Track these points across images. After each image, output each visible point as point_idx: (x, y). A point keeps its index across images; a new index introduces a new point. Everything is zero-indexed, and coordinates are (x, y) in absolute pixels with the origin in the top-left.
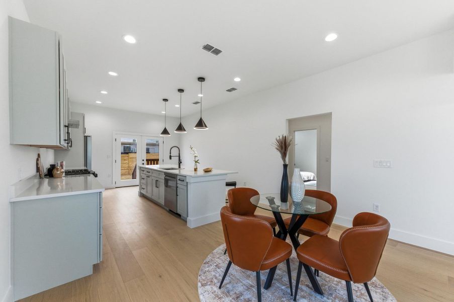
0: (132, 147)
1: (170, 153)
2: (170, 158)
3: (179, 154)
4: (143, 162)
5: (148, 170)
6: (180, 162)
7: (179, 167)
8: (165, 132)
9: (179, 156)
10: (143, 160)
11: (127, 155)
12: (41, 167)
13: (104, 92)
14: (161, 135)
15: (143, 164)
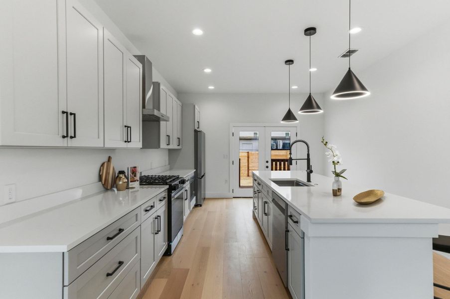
1: (291, 154)
3: (308, 155)
4: (267, 164)
5: (259, 181)
6: (310, 171)
7: (309, 180)
8: (289, 116)
9: (308, 160)
10: (267, 162)
12: (107, 173)
13: (208, 70)
14: (282, 122)
15: (267, 167)
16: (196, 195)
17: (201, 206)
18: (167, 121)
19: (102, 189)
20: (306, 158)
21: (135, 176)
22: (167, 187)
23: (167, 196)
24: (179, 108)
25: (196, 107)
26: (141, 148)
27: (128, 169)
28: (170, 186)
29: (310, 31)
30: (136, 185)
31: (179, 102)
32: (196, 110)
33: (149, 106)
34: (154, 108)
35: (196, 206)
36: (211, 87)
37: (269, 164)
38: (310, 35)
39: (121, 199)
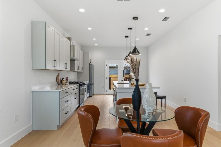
12: (59, 79)
13: (94, 39)
16: (89, 92)
17: (92, 97)
18: (77, 60)
19: (57, 84)
22: (79, 84)
23: (78, 88)
24: (82, 54)
25: (89, 53)
26: (69, 71)
27: (65, 78)
28: (80, 84)
30: (68, 83)
31: (82, 52)
32: (89, 55)
33: (72, 56)
34: (73, 56)
35: (89, 97)
39: (63, 87)
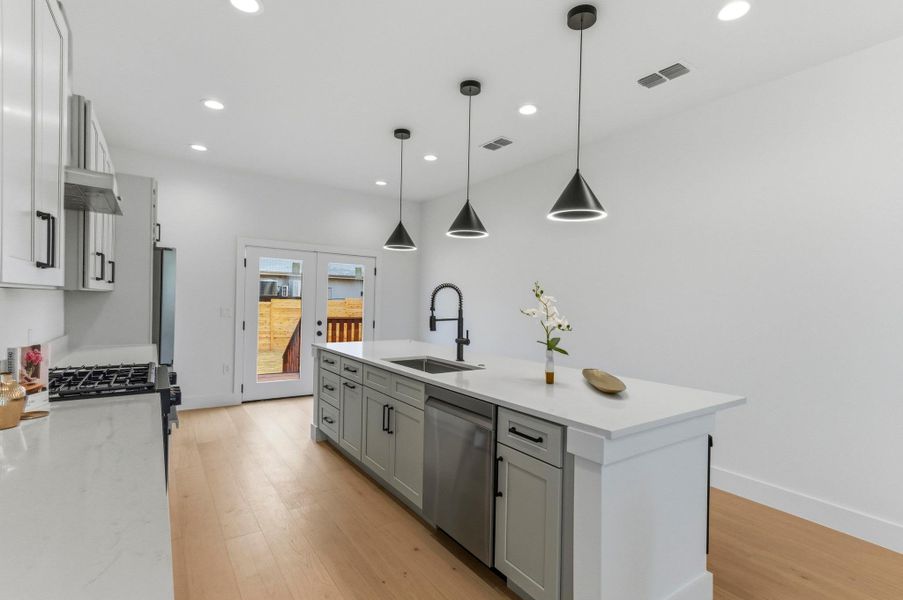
0: (279, 283)
1: (433, 309)
2: (433, 327)
3: (460, 312)
4: (320, 328)
5: (349, 363)
6: (462, 342)
7: (460, 357)
8: (400, 237)
9: (460, 320)
10: (319, 323)
11: (268, 303)
14: (385, 247)
15: (319, 334)
20: (457, 317)
21: (36, 374)
29: (470, 87)
36: (199, 148)
37: (323, 328)
38: (470, 95)
